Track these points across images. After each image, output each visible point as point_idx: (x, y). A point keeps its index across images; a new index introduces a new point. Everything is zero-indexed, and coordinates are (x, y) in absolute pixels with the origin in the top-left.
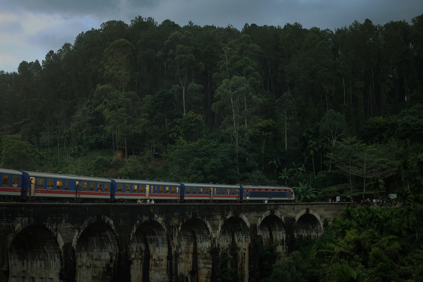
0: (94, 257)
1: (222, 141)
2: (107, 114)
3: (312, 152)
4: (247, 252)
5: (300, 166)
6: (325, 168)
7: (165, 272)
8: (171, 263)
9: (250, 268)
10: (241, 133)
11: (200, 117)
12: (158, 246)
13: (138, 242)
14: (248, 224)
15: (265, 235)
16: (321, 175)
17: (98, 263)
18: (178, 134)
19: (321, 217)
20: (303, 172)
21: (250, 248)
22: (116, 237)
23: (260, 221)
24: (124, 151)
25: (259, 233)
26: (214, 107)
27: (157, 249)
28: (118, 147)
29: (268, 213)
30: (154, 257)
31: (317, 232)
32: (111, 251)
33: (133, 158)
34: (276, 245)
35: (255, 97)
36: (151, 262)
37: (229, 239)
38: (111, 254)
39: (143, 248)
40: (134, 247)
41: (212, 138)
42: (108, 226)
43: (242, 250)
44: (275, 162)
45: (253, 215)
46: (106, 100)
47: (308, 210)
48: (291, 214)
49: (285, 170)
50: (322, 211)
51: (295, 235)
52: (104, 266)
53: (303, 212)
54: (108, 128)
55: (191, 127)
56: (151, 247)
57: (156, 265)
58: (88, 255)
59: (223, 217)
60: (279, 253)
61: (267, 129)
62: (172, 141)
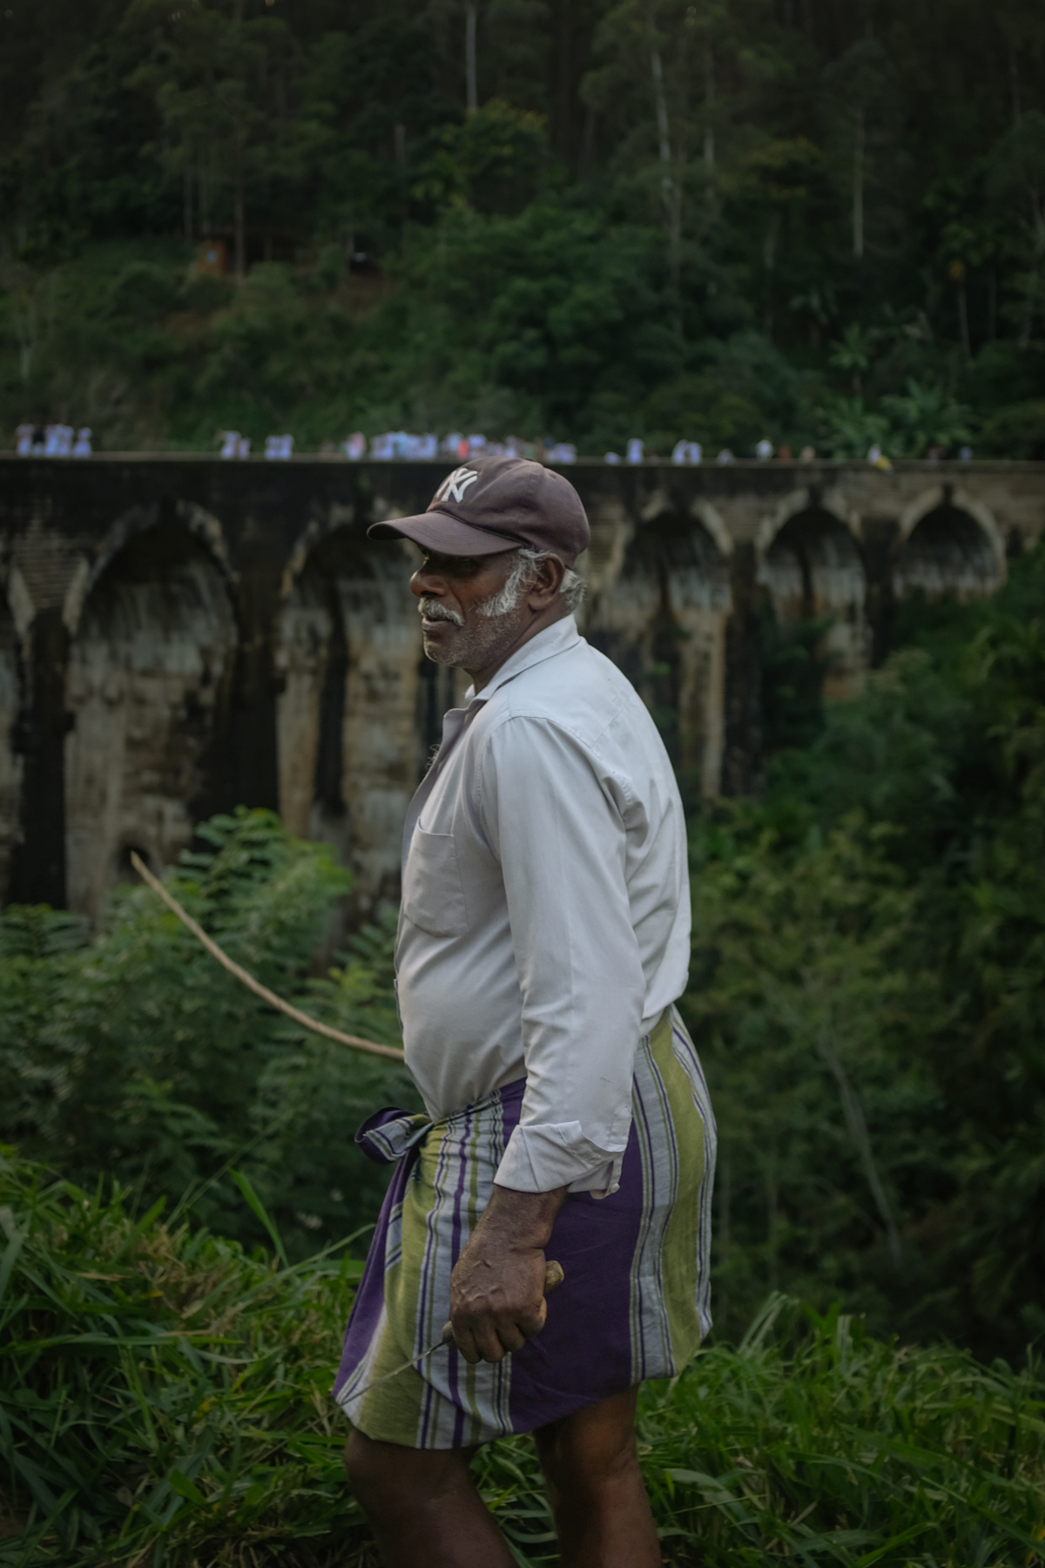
0: (139, 662)
1: (618, 216)
2: (171, 102)
3: (957, 270)
4: (716, 650)
5: (912, 320)
6: (1006, 330)
7: (407, 725)
8: (432, 691)
9: (728, 712)
10: (692, 188)
11: (532, 123)
12: (381, 619)
13: (304, 604)
14: (725, 542)
15: (782, 584)
16: (994, 356)
17: (151, 688)
18: (449, 184)
19: (999, 517)
20: (922, 343)
21: (729, 633)
22: (229, 588)
23: (766, 532)
24: (229, 245)
25: (764, 575)
26: (593, 87)
27: (379, 635)
28: (206, 228)
29: (797, 500)
30: (368, 664)
31: (982, 574)
32: (206, 639)
33: (269, 274)
34: (830, 624)
35: (747, 55)
36: (354, 685)
37: (650, 596)
38: (205, 653)
39: (324, 627)
40: (289, 624)
41: (578, 204)
42: (201, 544)
43: (698, 642)
44: (815, 302)
45: (744, 505)
46: (164, 47)
47: (948, 491)
48: (886, 506)
49: (853, 333)
50: (1000, 495)
51: (898, 586)
52: (177, 697)
53: (929, 499)
54: (173, 157)
55: (499, 161)
56: (355, 626)
57: (373, 696)
58: (113, 655)
59: (632, 510)
60: (839, 655)
61: (788, 175)
62: (426, 213)
